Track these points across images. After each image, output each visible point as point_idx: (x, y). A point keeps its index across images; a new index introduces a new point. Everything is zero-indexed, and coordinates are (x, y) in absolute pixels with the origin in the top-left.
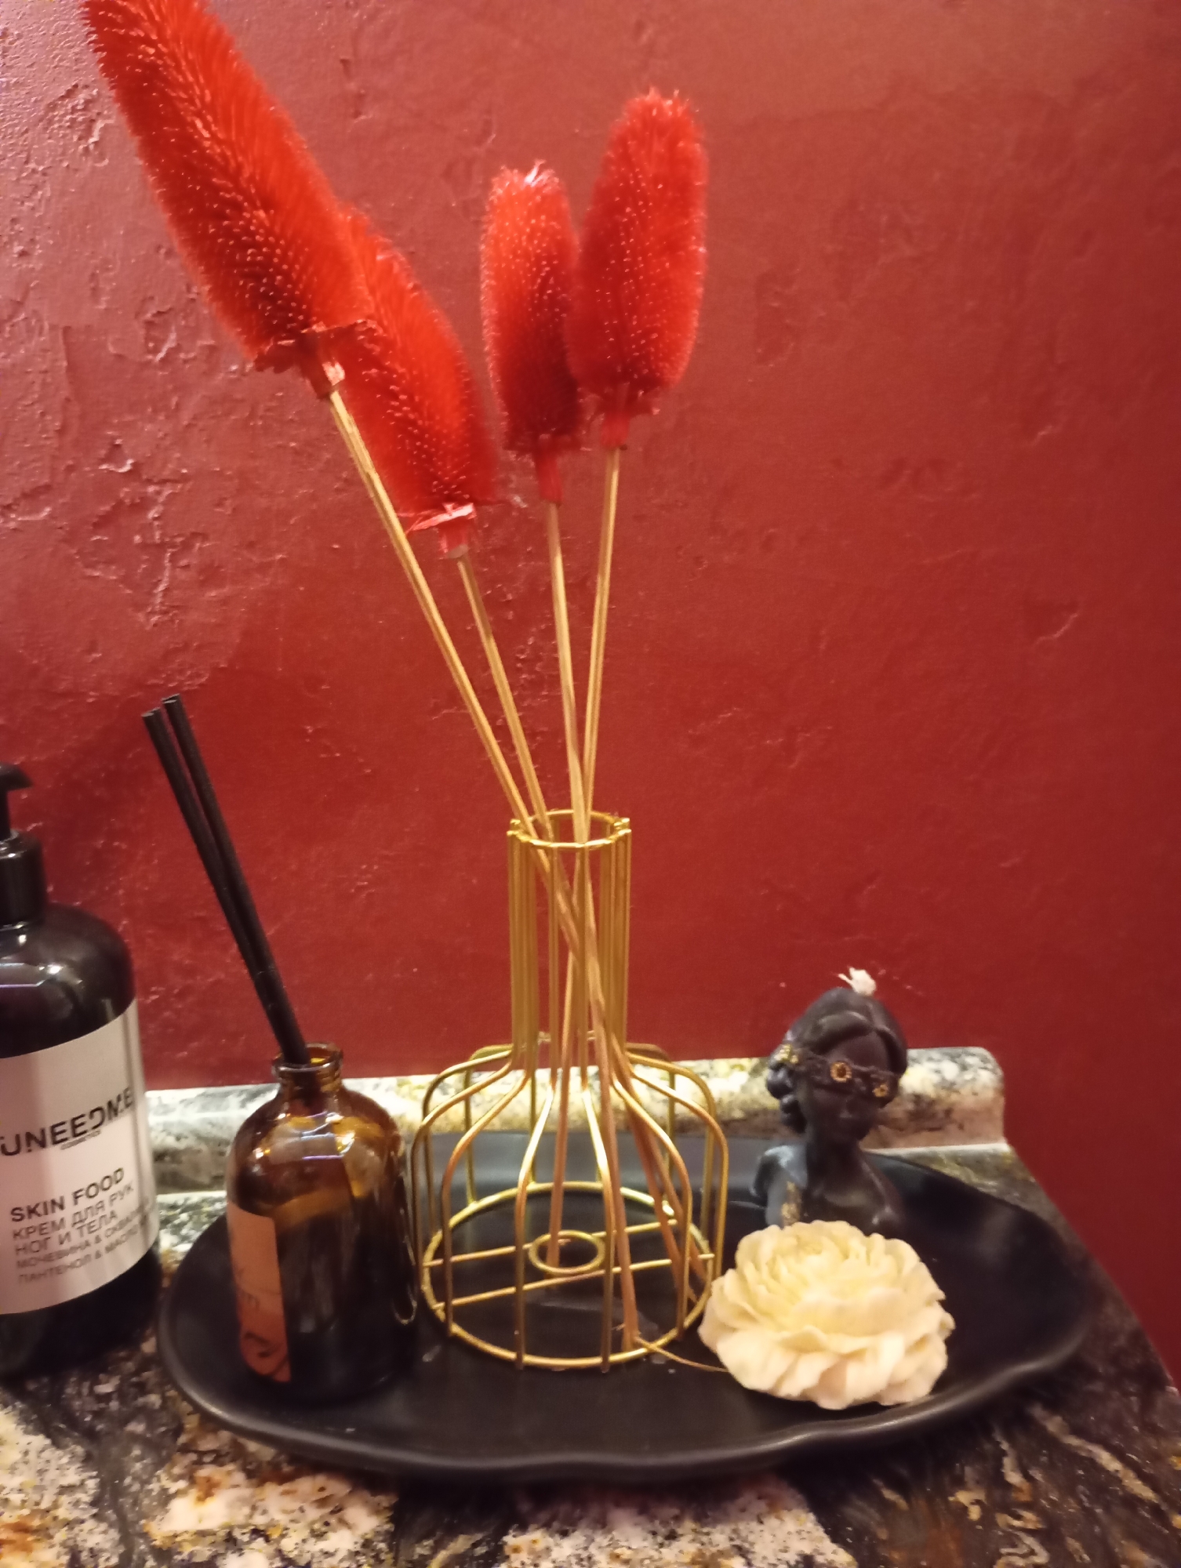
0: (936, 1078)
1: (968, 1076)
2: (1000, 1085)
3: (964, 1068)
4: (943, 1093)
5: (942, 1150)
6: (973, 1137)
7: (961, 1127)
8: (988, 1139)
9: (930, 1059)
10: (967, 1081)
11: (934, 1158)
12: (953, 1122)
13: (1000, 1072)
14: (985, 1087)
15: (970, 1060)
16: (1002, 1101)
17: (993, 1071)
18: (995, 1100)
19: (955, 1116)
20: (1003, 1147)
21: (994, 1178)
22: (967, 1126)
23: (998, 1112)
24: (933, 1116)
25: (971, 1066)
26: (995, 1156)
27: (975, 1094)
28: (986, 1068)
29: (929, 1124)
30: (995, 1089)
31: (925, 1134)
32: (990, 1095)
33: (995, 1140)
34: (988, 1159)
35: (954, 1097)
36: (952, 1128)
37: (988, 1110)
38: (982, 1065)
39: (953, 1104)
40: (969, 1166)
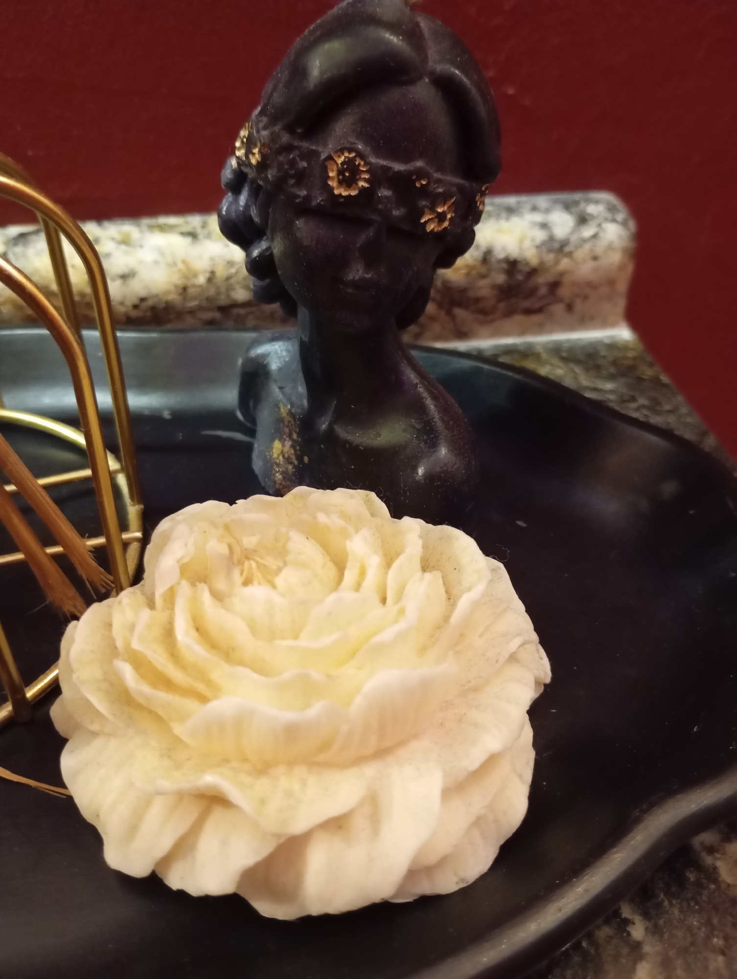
0: (540, 236)
1: (588, 232)
2: (631, 245)
3: (583, 220)
4: (550, 258)
5: (541, 340)
6: (585, 321)
7: (570, 308)
8: (605, 323)
9: (534, 209)
10: (584, 241)
11: (528, 352)
12: (560, 300)
13: (632, 225)
14: (610, 247)
15: (591, 209)
16: (630, 268)
17: (624, 224)
18: (621, 268)
19: (564, 292)
20: (624, 334)
21: (612, 377)
22: (579, 306)
23: (623, 286)
24: (533, 291)
25: (592, 217)
26: (613, 346)
27: (595, 258)
28: (614, 221)
29: (526, 304)
30: (625, 251)
31: (518, 318)
32: (616, 258)
33: (614, 325)
34: (603, 353)
35: (565, 263)
36: (558, 309)
37: (611, 283)
38: (609, 216)
39: (562, 274)
40: (578, 362)
